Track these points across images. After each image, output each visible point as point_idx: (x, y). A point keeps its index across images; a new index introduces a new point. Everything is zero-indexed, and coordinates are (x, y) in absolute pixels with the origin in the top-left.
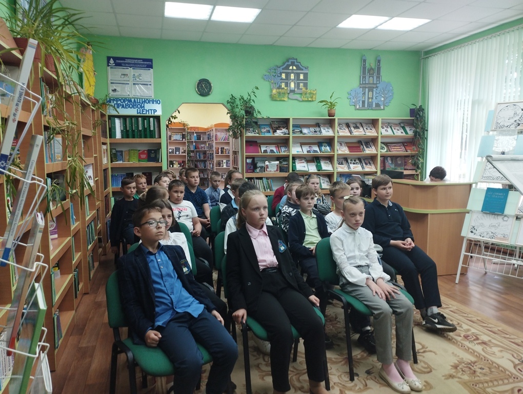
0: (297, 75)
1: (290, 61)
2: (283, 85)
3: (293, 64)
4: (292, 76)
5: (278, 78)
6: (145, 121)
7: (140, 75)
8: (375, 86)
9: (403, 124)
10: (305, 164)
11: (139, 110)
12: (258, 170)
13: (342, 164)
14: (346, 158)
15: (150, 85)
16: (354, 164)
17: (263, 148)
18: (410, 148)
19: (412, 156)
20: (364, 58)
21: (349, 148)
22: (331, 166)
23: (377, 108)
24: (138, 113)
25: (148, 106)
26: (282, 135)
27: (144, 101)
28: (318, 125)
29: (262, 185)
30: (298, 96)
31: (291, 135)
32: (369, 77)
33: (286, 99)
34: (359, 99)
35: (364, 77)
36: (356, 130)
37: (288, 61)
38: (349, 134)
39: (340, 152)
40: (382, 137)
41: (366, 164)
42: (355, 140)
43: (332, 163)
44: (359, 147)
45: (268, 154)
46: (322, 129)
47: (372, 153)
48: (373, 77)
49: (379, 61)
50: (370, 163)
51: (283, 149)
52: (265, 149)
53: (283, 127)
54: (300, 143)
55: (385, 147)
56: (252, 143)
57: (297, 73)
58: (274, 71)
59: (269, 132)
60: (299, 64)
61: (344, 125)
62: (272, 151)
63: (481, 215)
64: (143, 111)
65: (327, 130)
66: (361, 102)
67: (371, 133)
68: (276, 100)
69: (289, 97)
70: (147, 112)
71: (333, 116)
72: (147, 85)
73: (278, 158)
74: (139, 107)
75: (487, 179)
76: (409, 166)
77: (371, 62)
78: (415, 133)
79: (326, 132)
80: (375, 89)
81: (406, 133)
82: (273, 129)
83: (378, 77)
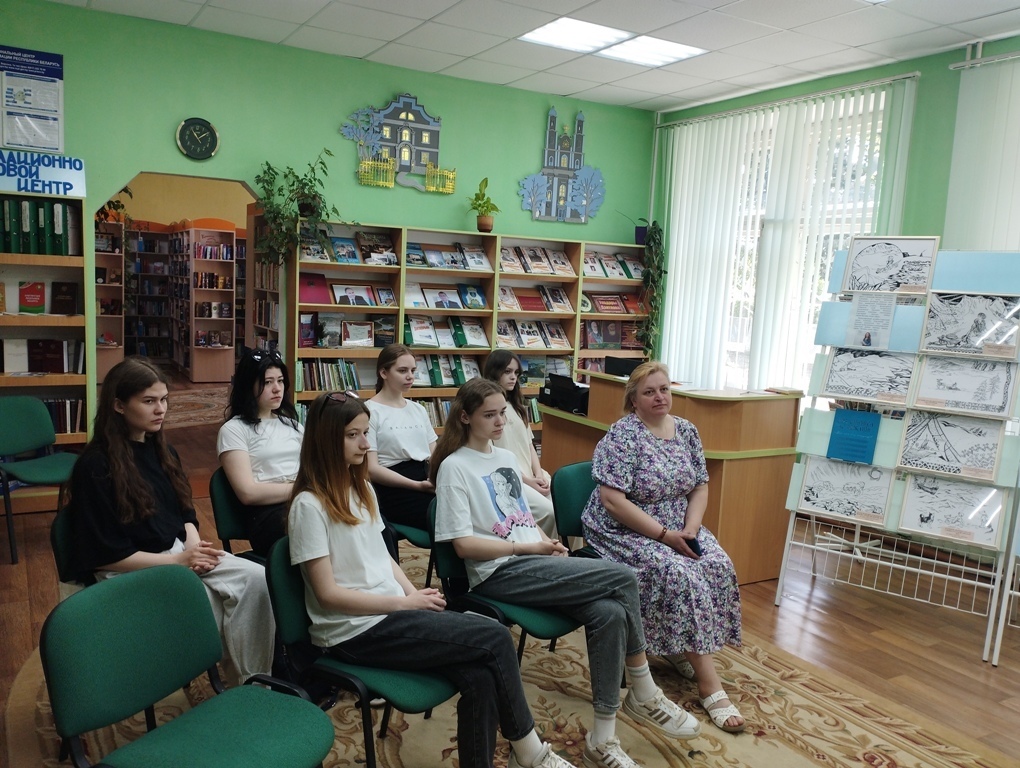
0: (417, 135)
1: (402, 100)
2: (385, 153)
3: (407, 108)
4: (406, 135)
5: (375, 135)
6: (41, 211)
7: (26, 93)
8: (571, 174)
9: (622, 257)
10: (430, 331)
11: (23, 180)
12: (325, 341)
13: (505, 333)
14: (514, 321)
15: (55, 119)
16: (529, 333)
17: (339, 292)
18: (635, 306)
19: (639, 322)
20: (551, 113)
21: (521, 299)
22: (483, 336)
23: (575, 220)
24: (20, 189)
25: (47, 174)
26: (383, 265)
27: (38, 160)
28: (457, 247)
29: (336, 375)
30: (416, 181)
31: (404, 266)
32: (562, 154)
33: (391, 185)
34: (540, 197)
35: (552, 154)
36: (535, 264)
37: (396, 98)
38: (522, 272)
39: (504, 309)
40: (585, 281)
41: (552, 335)
42: (530, 285)
43: (485, 332)
44: (540, 299)
45: (352, 306)
46: (468, 258)
47: (566, 312)
48: (568, 155)
49: (581, 123)
50: (559, 334)
51: (384, 296)
52: (343, 294)
53: (384, 247)
54: (421, 284)
55: (588, 301)
56: (316, 280)
57: (415, 129)
58: (364, 118)
59: (354, 257)
60: (420, 109)
61: (511, 251)
62: (359, 300)
63: (824, 465)
64: (33, 185)
65: (477, 259)
66: (544, 205)
67: (563, 272)
68: (368, 185)
69: (397, 179)
70: (47, 188)
71: (489, 231)
72: (46, 118)
73: (371, 317)
74: (23, 172)
75: (837, 392)
76: (633, 343)
77: (564, 124)
78: (647, 276)
79: (477, 265)
80: (570, 181)
81: (629, 275)
82: (362, 250)
83: (578, 157)
